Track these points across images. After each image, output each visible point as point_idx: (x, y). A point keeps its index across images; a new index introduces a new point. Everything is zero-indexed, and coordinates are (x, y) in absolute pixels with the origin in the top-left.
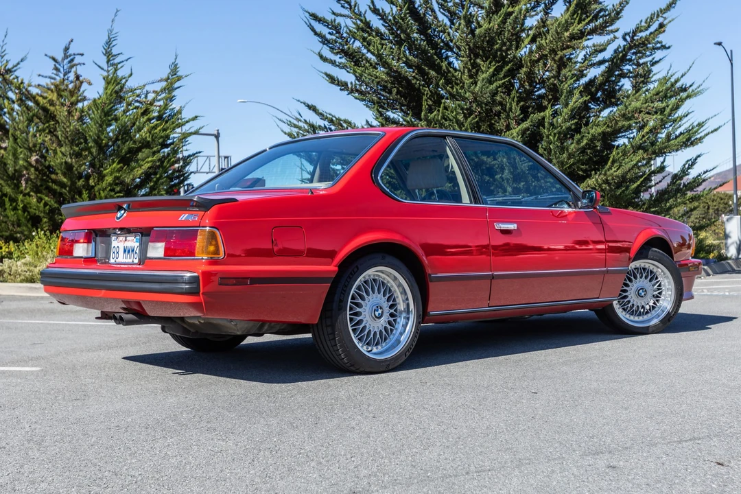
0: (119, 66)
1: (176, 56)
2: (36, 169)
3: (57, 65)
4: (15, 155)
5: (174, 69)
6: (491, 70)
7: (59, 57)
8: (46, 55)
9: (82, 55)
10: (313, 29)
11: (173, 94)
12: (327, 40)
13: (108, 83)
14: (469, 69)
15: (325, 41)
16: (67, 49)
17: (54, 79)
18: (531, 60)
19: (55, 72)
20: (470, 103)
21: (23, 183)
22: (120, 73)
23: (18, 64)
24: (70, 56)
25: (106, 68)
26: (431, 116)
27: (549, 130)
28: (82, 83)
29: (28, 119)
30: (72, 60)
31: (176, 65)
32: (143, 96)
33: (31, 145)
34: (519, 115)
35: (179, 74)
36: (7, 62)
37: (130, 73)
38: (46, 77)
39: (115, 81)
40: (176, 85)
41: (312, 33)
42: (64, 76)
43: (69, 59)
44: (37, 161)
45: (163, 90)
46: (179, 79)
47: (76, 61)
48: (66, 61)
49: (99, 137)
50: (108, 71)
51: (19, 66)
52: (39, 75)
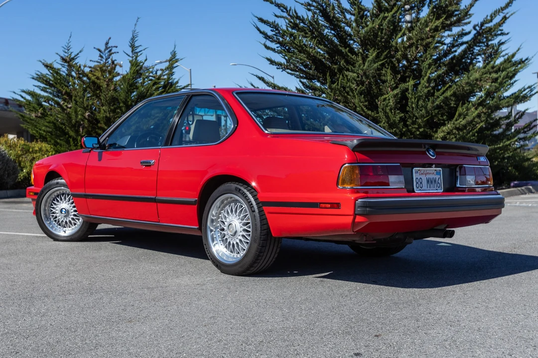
0: (139, 54)
1: (175, 46)
2: (89, 121)
3: (101, 54)
4: (76, 112)
5: (174, 54)
6: (374, 55)
7: (103, 49)
8: (94, 48)
9: (117, 47)
10: (259, 29)
11: (173, 71)
12: (268, 36)
13: (132, 65)
14: (361, 53)
15: (267, 37)
16: (107, 44)
17: (100, 63)
18: (404, 47)
19: (100, 58)
20: (362, 76)
21: (81, 129)
22: (140, 59)
23: (78, 54)
24: (109, 47)
25: (131, 55)
26: (334, 86)
27: (412, 95)
28: (116, 65)
29: (83, 90)
30: (111, 51)
31: (175, 52)
32: (154, 72)
33: (85, 106)
34: (393, 84)
35: (177, 58)
36: (71, 53)
37: (145, 58)
38: (95, 62)
39: (136, 64)
40: (175, 65)
41: (259, 32)
42: (106, 60)
43: (109, 50)
44: (89, 115)
45: (167, 69)
46: (177, 61)
47: (113, 51)
48: (107, 51)
49: (126, 100)
50: (132, 57)
51: (78, 56)
52: (91, 61)
